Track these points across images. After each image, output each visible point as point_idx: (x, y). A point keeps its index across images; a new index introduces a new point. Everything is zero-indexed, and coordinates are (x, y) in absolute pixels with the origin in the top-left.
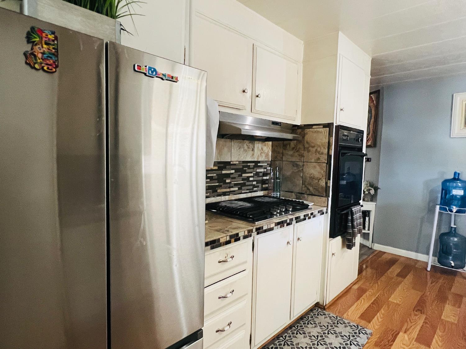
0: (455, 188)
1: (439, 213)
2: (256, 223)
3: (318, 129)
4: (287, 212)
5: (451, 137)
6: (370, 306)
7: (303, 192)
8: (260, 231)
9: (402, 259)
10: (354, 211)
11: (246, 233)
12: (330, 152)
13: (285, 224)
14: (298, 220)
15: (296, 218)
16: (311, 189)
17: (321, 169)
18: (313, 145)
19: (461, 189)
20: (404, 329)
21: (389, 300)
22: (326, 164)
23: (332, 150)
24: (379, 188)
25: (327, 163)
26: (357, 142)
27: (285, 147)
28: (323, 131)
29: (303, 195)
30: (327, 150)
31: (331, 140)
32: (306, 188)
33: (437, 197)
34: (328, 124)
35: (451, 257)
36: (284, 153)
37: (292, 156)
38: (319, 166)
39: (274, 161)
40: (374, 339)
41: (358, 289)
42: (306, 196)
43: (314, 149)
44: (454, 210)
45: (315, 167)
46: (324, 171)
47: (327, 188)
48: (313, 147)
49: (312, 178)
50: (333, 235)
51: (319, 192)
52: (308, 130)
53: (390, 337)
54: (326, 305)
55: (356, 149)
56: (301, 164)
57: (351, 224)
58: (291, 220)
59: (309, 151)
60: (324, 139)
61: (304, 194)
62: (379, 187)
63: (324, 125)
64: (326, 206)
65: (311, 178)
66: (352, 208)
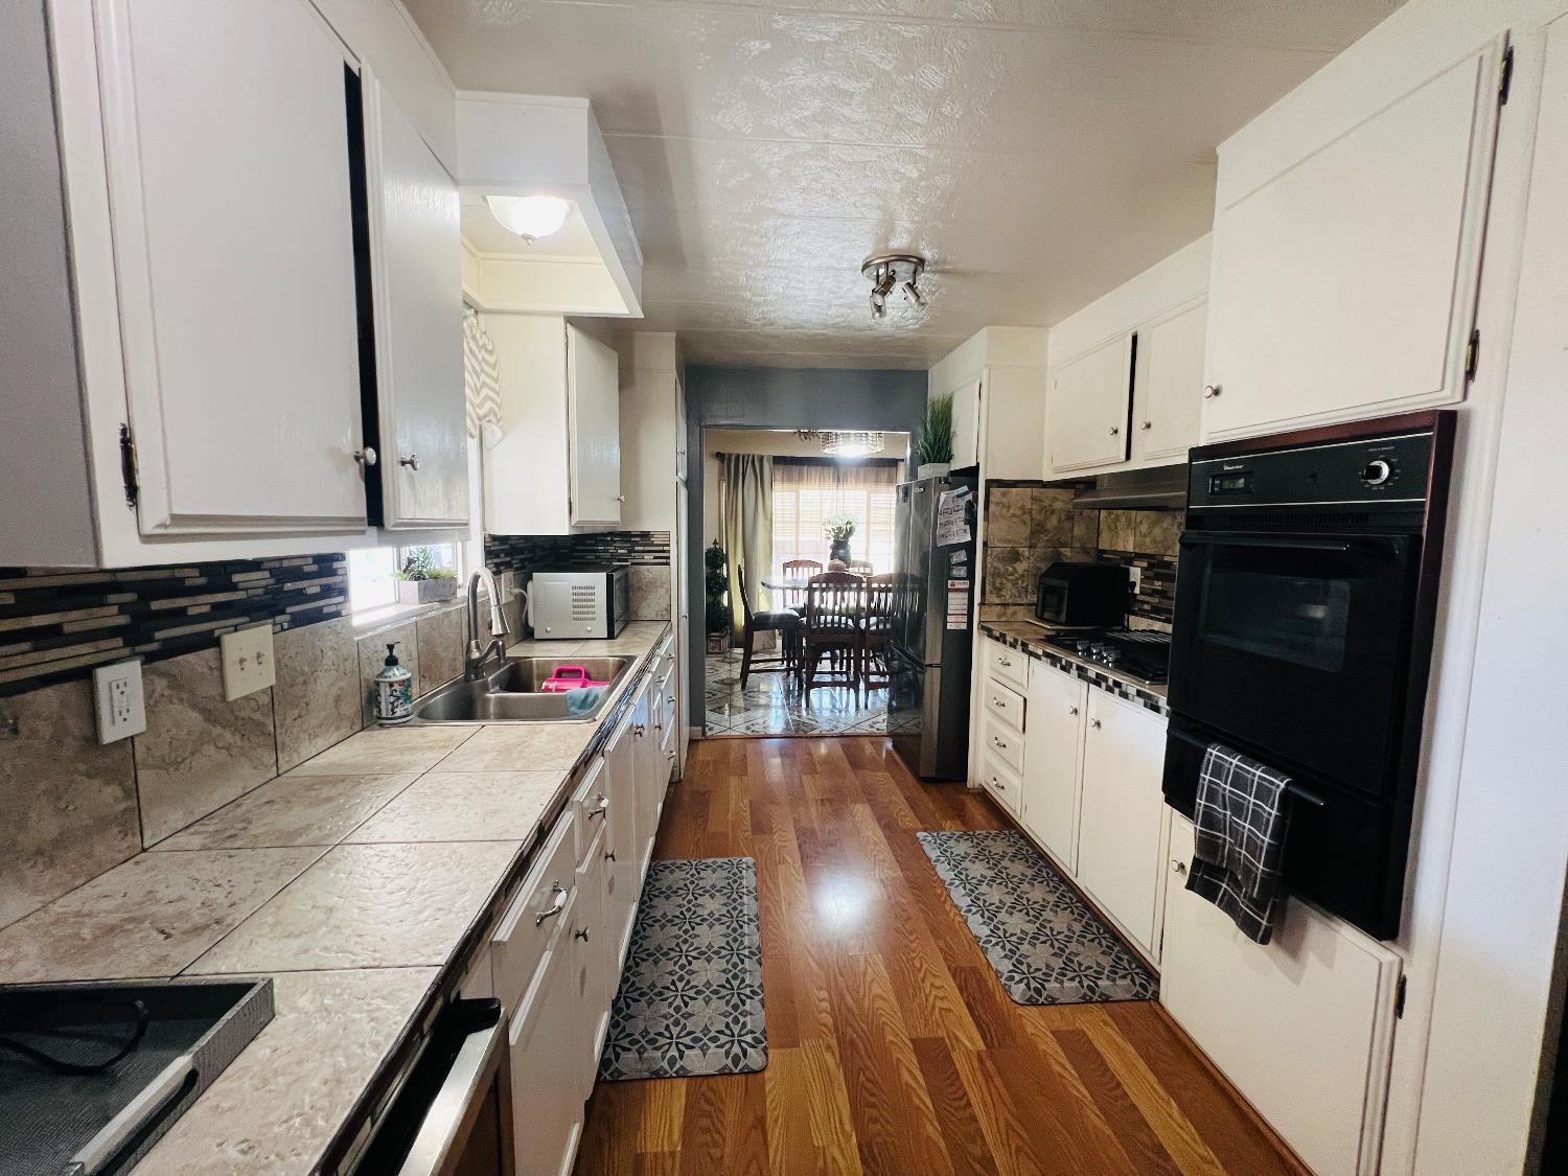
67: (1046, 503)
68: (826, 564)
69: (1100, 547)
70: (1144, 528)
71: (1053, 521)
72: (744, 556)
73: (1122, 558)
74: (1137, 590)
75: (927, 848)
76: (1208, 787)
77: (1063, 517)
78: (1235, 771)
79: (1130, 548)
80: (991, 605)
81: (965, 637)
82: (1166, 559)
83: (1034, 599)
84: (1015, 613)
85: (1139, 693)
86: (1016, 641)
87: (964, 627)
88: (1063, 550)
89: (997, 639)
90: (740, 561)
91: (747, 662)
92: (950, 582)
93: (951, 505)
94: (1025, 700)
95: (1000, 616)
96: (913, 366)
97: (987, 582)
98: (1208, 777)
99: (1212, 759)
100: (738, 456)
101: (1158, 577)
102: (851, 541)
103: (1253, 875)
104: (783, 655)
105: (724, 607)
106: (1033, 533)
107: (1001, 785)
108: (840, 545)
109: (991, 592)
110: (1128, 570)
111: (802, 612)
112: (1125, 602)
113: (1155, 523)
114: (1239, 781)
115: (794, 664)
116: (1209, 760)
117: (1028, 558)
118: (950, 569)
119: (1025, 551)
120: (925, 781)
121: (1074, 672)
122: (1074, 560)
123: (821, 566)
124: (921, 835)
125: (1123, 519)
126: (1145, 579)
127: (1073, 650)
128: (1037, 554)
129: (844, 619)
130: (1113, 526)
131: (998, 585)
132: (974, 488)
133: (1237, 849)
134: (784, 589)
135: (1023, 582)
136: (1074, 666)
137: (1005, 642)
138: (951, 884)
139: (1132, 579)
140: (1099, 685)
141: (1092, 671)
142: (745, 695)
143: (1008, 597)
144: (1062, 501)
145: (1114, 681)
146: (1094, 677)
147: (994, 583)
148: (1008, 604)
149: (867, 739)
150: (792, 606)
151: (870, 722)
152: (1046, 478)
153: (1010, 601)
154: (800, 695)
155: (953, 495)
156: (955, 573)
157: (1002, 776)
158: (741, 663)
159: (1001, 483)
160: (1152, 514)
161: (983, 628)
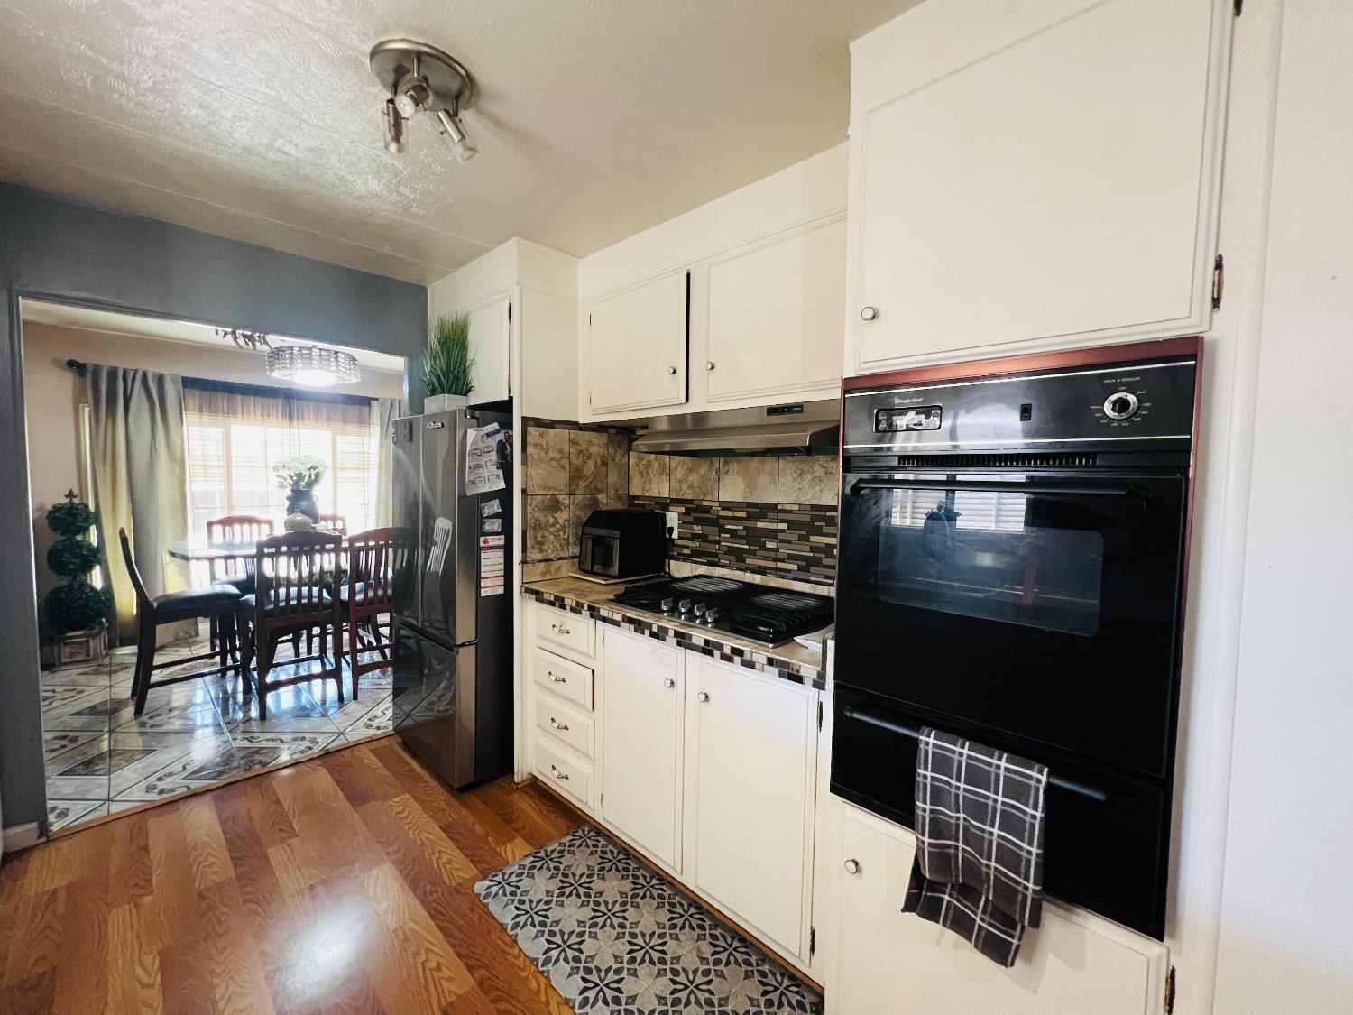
15: (679, 634)
67: (583, 447)
68: (279, 523)
69: (631, 494)
70: (680, 474)
71: (591, 466)
72: (134, 514)
73: (657, 503)
74: (675, 535)
75: (495, 907)
76: (932, 786)
77: (599, 463)
78: (967, 764)
79: (666, 495)
80: (533, 562)
81: (504, 602)
82: (704, 503)
83: (576, 551)
84: (559, 568)
85: (770, 662)
86: (580, 605)
87: (501, 590)
88: (600, 497)
89: (551, 604)
90: (125, 521)
91: (145, 666)
92: (482, 538)
93: (480, 445)
94: (593, 672)
95: (543, 574)
96: (409, 277)
97: (528, 535)
98: (929, 774)
99: (930, 749)
100: (113, 373)
101: (697, 521)
102: (317, 491)
103: (1020, 898)
104: (213, 648)
105: (93, 590)
106: (572, 479)
107: (563, 775)
108: (300, 495)
109: (533, 547)
110: (665, 514)
111: (245, 586)
112: (663, 548)
113: (691, 470)
114: (977, 776)
115: (234, 660)
116: (927, 752)
117: (569, 507)
118: (482, 523)
119: (565, 499)
120: (460, 791)
121: (671, 639)
122: (610, 508)
123: (270, 523)
124: (480, 887)
125: (656, 465)
126: (684, 524)
127: (654, 608)
128: (576, 502)
129: (315, 590)
130: (645, 472)
131: (540, 538)
132: (507, 425)
133: (984, 862)
134: (211, 560)
135: (565, 533)
136: (671, 633)
137: (563, 607)
138: (546, 962)
139: (669, 525)
140: (710, 653)
141: (699, 637)
142: (143, 725)
143: (550, 552)
144: (597, 444)
145: (732, 648)
146: (702, 644)
147: (535, 537)
148: (551, 560)
149: (365, 749)
150: (225, 578)
151: (365, 719)
152: (583, 419)
153: (552, 556)
154: (247, 702)
155: (483, 433)
156: (488, 527)
157: (564, 763)
158: (132, 671)
159: (538, 422)
160: (688, 459)
161: (528, 591)
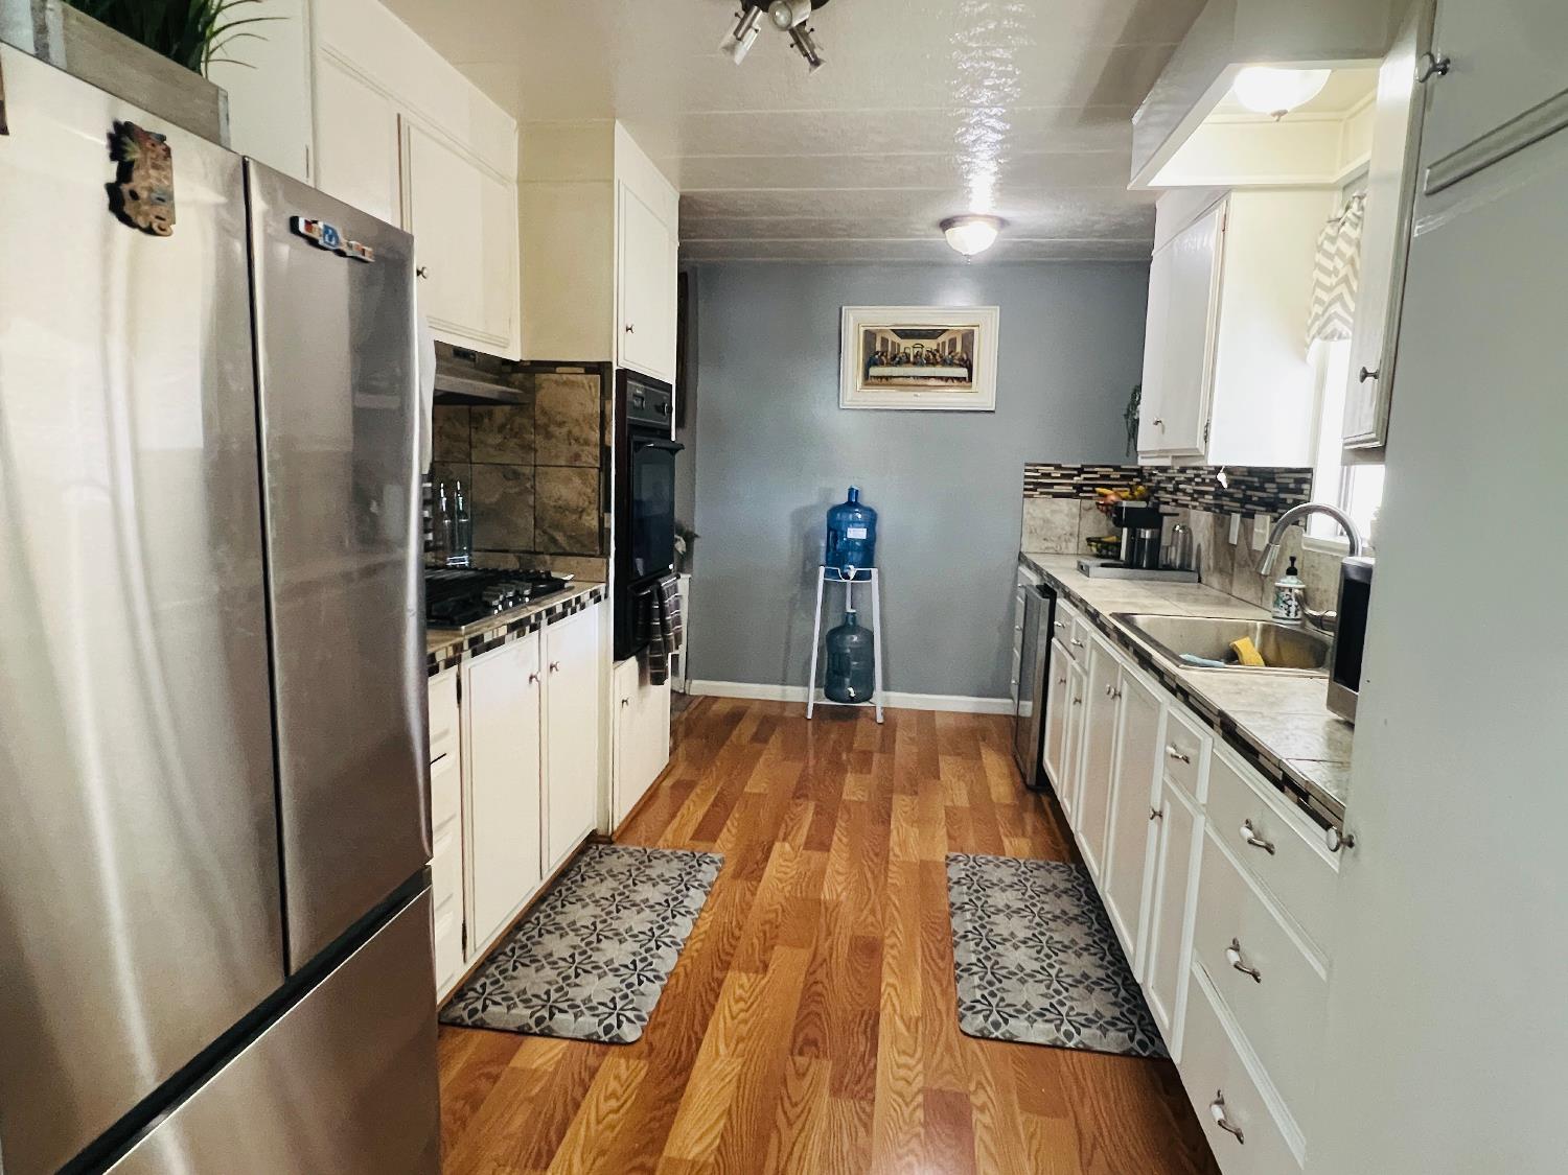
0: (854, 523)
1: (825, 581)
2: (463, 627)
3: (572, 377)
4: (517, 599)
5: (841, 406)
6: (708, 811)
7: (538, 550)
8: (478, 646)
9: (756, 708)
10: (665, 588)
11: (451, 653)
12: (607, 439)
13: (528, 628)
14: (553, 616)
15: (550, 611)
16: (560, 537)
17: (585, 482)
18: (559, 418)
19: (863, 525)
20: (781, 835)
21: (746, 790)
22: (596, 470)
23: (610, 433)
24: (697, 536)
25: (600, 469)
26: (660, 415)
27: (475, 421)
28: (585, 382)
29: (541, 556)
30: (598, 435)
31: (607, 407)
32: (546, 538)
33: (818, 548)
34: (599, 363)
35: (847, 680)
36: (473, 440)
37: (500, 447)
38: (580, 476)
39: (443, 463)
40: (729, 869)
41: (673, 787)
42: (548, 557)
43: (564, 430)
44: (852, 574)
45: (568, 480)
46: (593, 491)
47: (603, 532)
48: (561, 424)
49: (562, 509)
50: (620, 655)
51: (583, 546)
52: (544, 376)
53: (759, 856)
54: (613, 833)
55: (658, 433)
56: (528, 470)
57: (660, 621)
58: (538, 616)
59: (549, 436)
60: (589, 403)
61: (542, 553)
62: (696, 532)
63: (588, 366)
64: (605, 580)
65: (558, 509)
66: (660, 580)
